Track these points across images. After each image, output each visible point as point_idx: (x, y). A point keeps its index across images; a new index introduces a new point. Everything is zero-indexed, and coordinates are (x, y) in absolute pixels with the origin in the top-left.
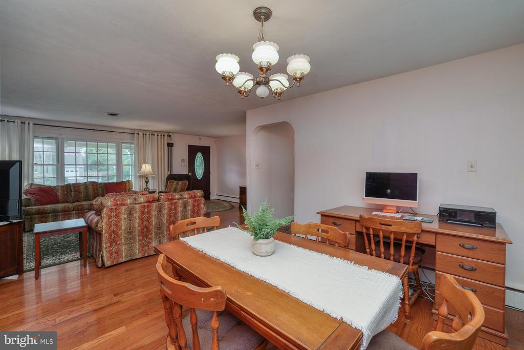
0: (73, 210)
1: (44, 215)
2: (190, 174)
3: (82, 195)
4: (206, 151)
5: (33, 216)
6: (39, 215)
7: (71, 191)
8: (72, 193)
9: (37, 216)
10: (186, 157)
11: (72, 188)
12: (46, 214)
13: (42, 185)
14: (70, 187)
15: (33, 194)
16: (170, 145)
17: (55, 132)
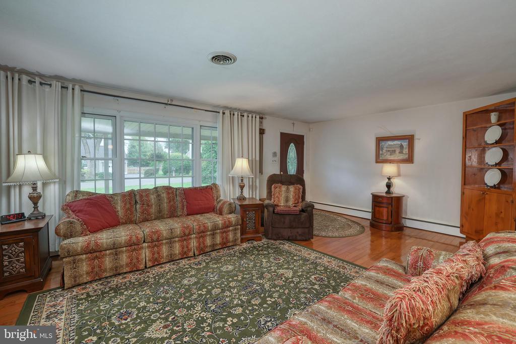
0: (144, 242)
1: (97, 254)
2: (282, 173)
3: (153, 210)
4: (299, 141)
5: (77, 257)
6: (89, 255)
7: (136, 202)
8: (138, 206)
9: (84, 256)
10: (277, 149)
11: (138, 197)
12: (101, 251)
13: (93, 194)
14: (135, 195)
15: (80, 211)
16: (262, 132)
17: (111, 107)
